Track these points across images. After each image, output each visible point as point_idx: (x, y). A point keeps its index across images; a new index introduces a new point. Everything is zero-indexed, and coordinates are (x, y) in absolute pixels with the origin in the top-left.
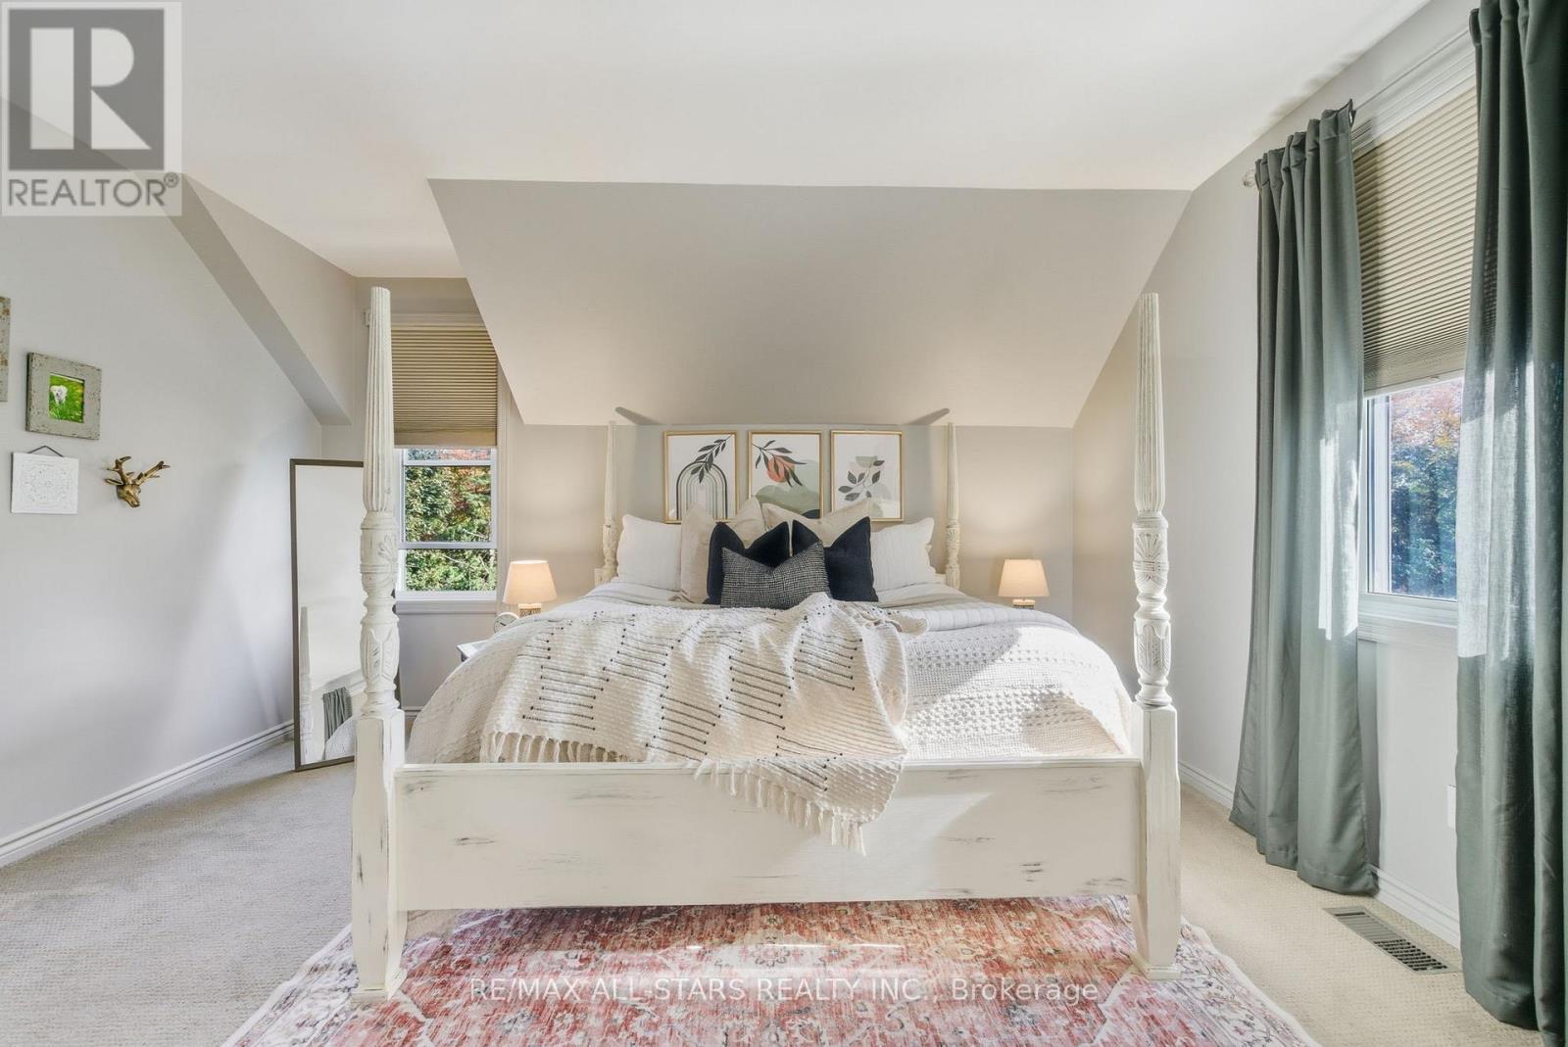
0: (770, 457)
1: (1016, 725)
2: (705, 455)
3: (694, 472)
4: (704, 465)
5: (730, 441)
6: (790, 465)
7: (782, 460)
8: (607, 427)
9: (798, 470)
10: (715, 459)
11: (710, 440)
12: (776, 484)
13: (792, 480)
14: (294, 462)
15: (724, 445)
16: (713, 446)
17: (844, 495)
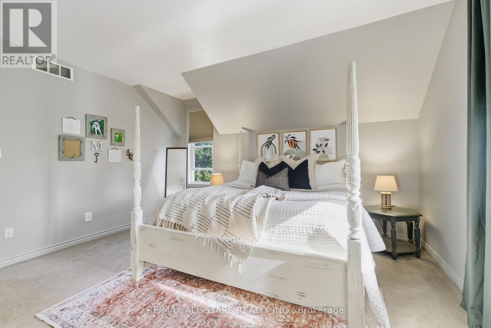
0: (289, 140)
1: (305, 239)
2: (269, 140)
3: (266, 146)
4: (269, 143)
5: (277, 136)
6: (296, 142)
7: (293, 141)
8: (239, 134)
9: (299, 144)
10: (272, 142)
11: (270, 135)
12: (291, 149)
13: (297, 147)
14: (167, 149)
15: (275, 137)
16: (272, 137)
17: (315, 152)
